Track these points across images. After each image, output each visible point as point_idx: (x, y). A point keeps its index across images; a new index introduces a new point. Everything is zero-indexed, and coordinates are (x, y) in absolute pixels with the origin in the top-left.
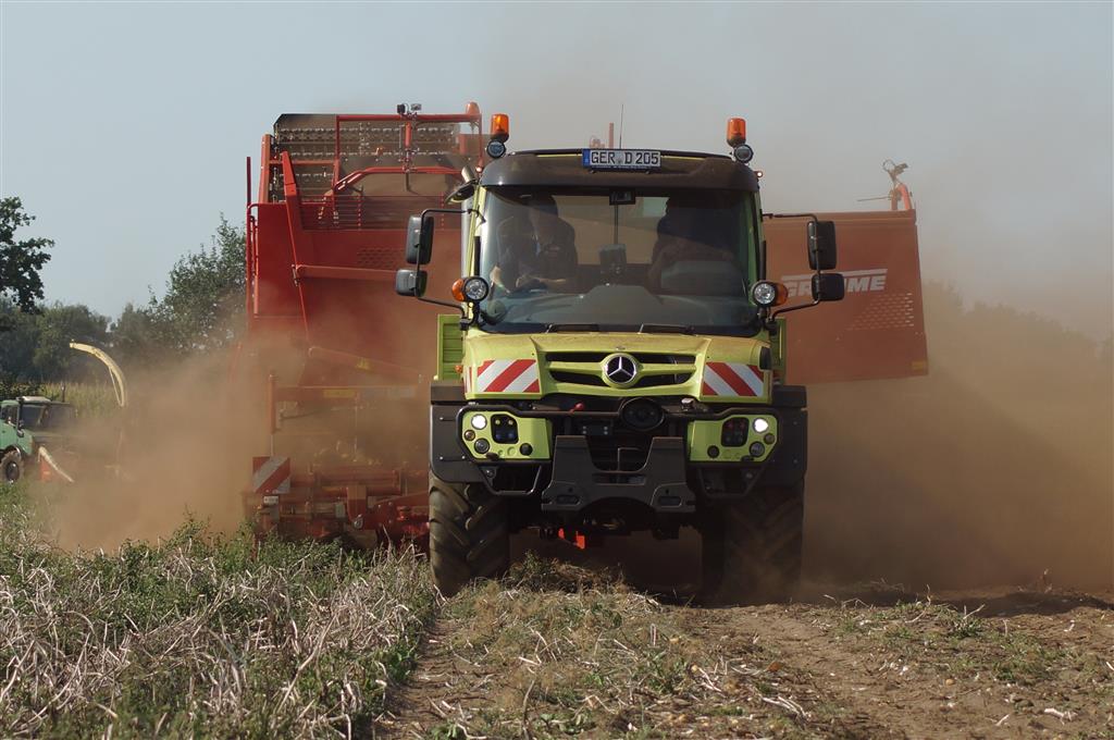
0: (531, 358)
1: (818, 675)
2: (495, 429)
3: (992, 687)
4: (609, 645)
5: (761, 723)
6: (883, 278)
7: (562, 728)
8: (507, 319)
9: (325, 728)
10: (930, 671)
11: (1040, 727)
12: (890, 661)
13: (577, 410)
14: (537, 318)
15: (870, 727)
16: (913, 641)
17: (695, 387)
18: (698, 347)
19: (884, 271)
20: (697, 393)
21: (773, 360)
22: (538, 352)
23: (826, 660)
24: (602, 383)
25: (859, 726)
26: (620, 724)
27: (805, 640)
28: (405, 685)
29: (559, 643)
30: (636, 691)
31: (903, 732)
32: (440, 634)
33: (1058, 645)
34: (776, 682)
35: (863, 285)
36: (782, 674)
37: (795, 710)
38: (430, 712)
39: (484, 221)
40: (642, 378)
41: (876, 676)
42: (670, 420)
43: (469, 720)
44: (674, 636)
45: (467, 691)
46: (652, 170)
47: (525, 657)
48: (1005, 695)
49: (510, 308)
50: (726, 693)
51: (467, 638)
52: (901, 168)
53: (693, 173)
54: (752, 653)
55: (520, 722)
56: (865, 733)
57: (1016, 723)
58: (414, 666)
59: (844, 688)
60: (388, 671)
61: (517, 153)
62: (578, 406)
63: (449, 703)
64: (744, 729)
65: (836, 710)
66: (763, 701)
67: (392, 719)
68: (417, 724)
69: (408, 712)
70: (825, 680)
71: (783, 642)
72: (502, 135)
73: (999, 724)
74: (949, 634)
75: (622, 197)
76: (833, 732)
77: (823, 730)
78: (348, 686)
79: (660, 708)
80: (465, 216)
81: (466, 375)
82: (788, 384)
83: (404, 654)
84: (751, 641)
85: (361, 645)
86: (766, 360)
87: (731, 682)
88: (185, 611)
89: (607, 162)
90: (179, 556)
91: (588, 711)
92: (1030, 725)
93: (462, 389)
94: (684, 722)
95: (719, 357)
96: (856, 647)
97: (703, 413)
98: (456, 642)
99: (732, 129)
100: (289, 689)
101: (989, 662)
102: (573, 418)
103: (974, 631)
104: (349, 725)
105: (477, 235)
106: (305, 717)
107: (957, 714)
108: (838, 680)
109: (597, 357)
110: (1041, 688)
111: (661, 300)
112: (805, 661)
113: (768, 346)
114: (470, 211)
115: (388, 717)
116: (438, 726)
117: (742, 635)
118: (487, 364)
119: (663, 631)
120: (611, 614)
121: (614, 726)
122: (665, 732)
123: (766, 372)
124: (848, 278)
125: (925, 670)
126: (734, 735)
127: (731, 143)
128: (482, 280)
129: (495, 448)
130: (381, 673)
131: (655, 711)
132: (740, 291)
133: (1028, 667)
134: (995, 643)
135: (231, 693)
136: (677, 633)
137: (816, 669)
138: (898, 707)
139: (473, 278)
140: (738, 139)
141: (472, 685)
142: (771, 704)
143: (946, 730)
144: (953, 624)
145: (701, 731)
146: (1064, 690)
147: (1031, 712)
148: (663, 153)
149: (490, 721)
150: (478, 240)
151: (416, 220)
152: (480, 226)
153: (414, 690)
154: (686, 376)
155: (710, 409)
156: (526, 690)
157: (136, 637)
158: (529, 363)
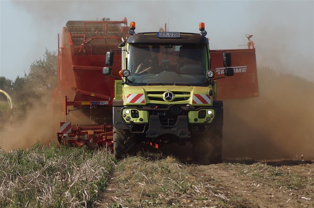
0: (142, 93)
1: (231, 187)
2: (132, 114)
3: (285, 191)
4: (167, 179)
5: (213, 202)
6: (246, 68)
7: (152, 204)
8: (135, 82)
9: (78, 205)
10: (266, 186)
11: (300, 203)
12: (254, 183)
13: (156, 108)
14: (144, 82)
15: (248, 203)
16: (261, 177)
17: (190, 101)
18: (191, 90)
19: (246, 66)
20: (191, 103)
21: (213, 93)
22: (144, 91)
23: (234, 183)
24: (163, 100)
25: (244, 203)
26: (170, 203)
27: (228, 177)
28: (104, 192)
29: (151, 179)
30: (175, 193)
31: (258, 205)
32: (114, 176)
33: (306, 178)
34: (218, 190)
35: (240, 71)
36: (220, 187)
37: (224, 198)
38: (111, 200)
39: (128, 53)
40: (175, 99)
41: (249, 188)
42: (183, 111)
43: (123, 202)
44: (187, 176)
45: (123, 193)
46: (177, 38)
47: (140, 183)
48: (289, 193)
49: (136, 79)
50: (203, 193)
51: (123, 177)
52: (251, 36)
53: (189, 39)
54: (211, 181)
55: (139, 203)
56: (246, 205)
57: (292, 202)
58: (106, 186)
59: (240, 192)
60: (98, 187)
61: (138, 33)
62: (156, 107)
63: (117, 197)
64: (209, 204)
65: (237, 198)
66: (214, 195)
67: (99, 202)
68: (107, 204)
69: (104, 200)
70: (234, 189)
71: (221, 178)
72: (133, 28)
73: (287, 202)
74: (272, 175)
75: (169, 46)
76: (236, 205)
77: (233, 204)
78: (86, 192)
79: (182, 198)
80: (123, 52)
81: (123, 98)
82: (217, 100)
83: (103, 182)
84: (210, 177)
85: (90, 180)
86: (211, 93)
87: (204, 190)
88: (35, 170)
89: (164, 36)
90: (34, 153)
91: (160, 199)
92: (297, 202)
93: (122, 102)
94: (190, 202)
95: (198, 92)
96: (243, 179)
97: (192, 109)
98: (120, 178)
99: (201, 26)
100: (67, 193)
101: (284, 183)
102: (155, 110)
103: (280, 174)
104: (86, 204)
105: (126, 57)
106: (72, 201)
107: (275, 199)
108: (238, 189)
109: (162, 93)
110: (301, 191)
111: (180, 76)
112: (227, 183)
113: (212, 89)
114: (124, 50)
115: (98, 201)
116: (113, 204)
117: (208, 175)
118: (130, 95)
119: (183, 175)
120: (167, 169)
121: (168, 203)
122: (184, 205)
123: (211, 97)
124: (235, 69)
125: (265, 186)
126: (205, 206)
127: (200, 30)
128: (128, 70)
129: (132, 119)
130: (96, 188)
131: (181, 199)
132: (203, 73)
133: (296, 184)
134: (286, 177)
135: (49, 195)
136: (188, 175)
137: (231, 186)
138: (256, 197)
139: (125, 70)
140: (202, 29)
141: (124, 191)
142: (217, 196)
143: (271, 204)
144: (273, 172)
145: (194, 205)
146: (307, 191)
147: (297, 198)
148: (181, 33)
149: (129, 202)
150: (127, 59)
151: (108, 53)
152: (127, 55)
153: (106, 193)
154: (188, 98)
155: (195, 108)
156: (141, 193)
157: (20, 178)
158: (142, 94)
